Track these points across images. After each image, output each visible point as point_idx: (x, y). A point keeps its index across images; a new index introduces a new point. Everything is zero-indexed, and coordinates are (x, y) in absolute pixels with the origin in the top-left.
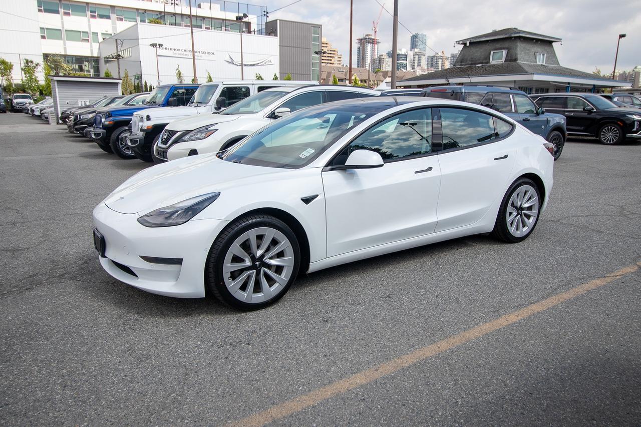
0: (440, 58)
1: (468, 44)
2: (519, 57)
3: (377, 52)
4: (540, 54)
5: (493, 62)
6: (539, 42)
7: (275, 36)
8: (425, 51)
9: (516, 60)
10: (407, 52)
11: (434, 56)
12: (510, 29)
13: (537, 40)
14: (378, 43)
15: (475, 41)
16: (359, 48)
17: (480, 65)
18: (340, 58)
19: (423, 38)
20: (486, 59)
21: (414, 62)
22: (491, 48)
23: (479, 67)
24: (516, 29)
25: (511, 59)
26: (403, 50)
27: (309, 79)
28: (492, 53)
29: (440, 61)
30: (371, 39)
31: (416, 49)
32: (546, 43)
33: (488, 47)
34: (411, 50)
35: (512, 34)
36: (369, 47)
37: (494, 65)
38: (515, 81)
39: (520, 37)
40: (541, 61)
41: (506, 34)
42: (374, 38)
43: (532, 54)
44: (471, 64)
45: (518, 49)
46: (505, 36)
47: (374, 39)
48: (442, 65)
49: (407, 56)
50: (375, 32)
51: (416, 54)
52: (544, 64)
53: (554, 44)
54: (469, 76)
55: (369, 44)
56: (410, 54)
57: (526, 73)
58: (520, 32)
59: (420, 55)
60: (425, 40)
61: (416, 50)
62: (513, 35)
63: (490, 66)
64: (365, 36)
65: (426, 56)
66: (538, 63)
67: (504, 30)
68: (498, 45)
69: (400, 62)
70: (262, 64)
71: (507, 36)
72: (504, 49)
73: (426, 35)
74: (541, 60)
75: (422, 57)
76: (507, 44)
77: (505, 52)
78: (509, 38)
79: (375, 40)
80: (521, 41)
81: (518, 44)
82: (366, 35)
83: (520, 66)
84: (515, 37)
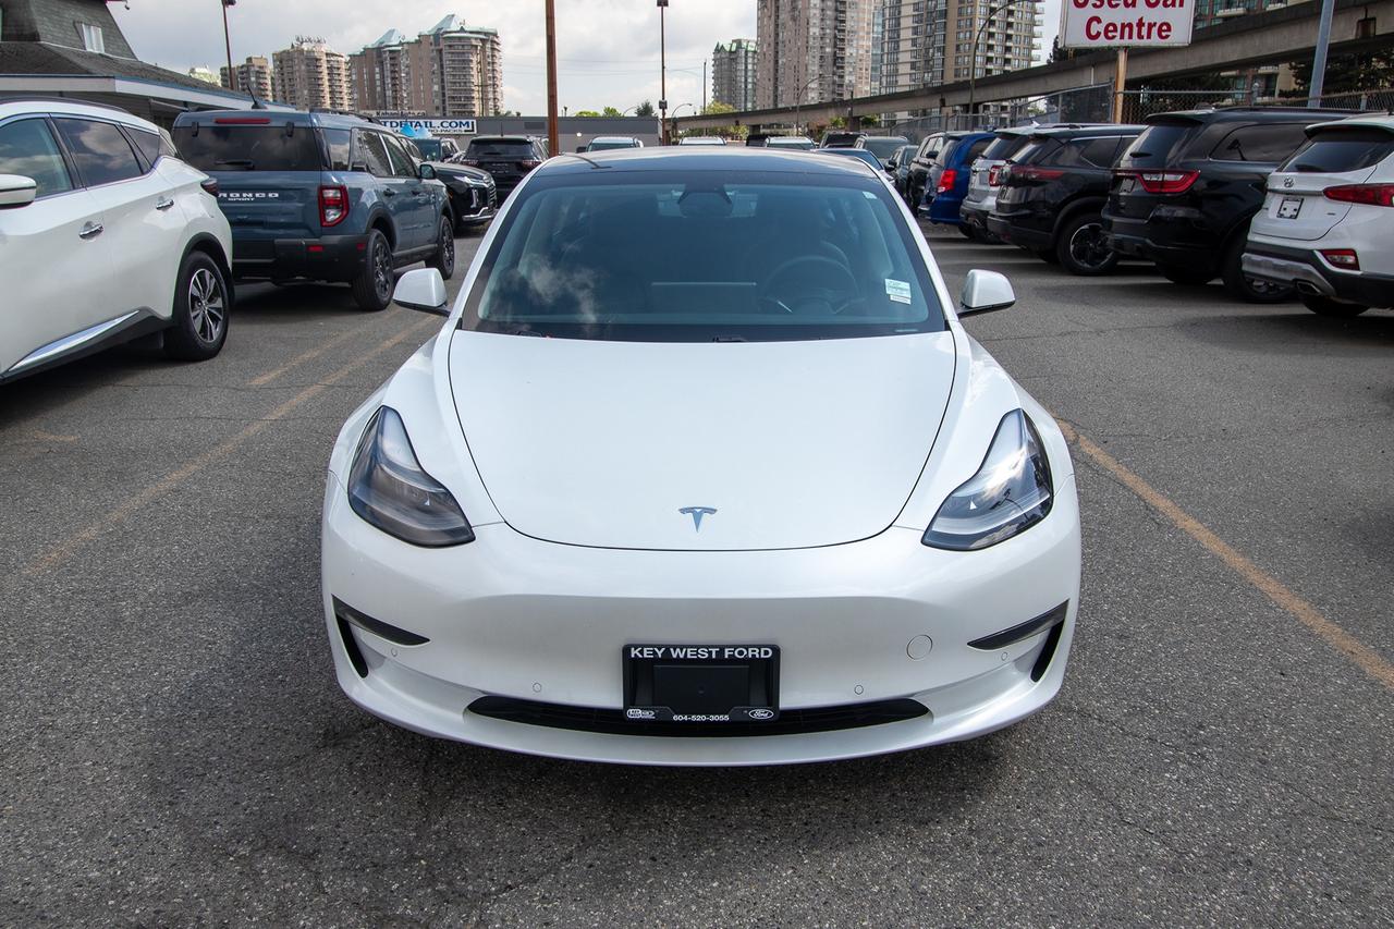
2: (40, 29)
9: (35, 37)
40: (96, 46)
43: (68, 24)
45: (33, 9)
52: (103, 52)
53: (110, 4)
66: (89, 50)
74: (93, 42)
83: (59, 56)
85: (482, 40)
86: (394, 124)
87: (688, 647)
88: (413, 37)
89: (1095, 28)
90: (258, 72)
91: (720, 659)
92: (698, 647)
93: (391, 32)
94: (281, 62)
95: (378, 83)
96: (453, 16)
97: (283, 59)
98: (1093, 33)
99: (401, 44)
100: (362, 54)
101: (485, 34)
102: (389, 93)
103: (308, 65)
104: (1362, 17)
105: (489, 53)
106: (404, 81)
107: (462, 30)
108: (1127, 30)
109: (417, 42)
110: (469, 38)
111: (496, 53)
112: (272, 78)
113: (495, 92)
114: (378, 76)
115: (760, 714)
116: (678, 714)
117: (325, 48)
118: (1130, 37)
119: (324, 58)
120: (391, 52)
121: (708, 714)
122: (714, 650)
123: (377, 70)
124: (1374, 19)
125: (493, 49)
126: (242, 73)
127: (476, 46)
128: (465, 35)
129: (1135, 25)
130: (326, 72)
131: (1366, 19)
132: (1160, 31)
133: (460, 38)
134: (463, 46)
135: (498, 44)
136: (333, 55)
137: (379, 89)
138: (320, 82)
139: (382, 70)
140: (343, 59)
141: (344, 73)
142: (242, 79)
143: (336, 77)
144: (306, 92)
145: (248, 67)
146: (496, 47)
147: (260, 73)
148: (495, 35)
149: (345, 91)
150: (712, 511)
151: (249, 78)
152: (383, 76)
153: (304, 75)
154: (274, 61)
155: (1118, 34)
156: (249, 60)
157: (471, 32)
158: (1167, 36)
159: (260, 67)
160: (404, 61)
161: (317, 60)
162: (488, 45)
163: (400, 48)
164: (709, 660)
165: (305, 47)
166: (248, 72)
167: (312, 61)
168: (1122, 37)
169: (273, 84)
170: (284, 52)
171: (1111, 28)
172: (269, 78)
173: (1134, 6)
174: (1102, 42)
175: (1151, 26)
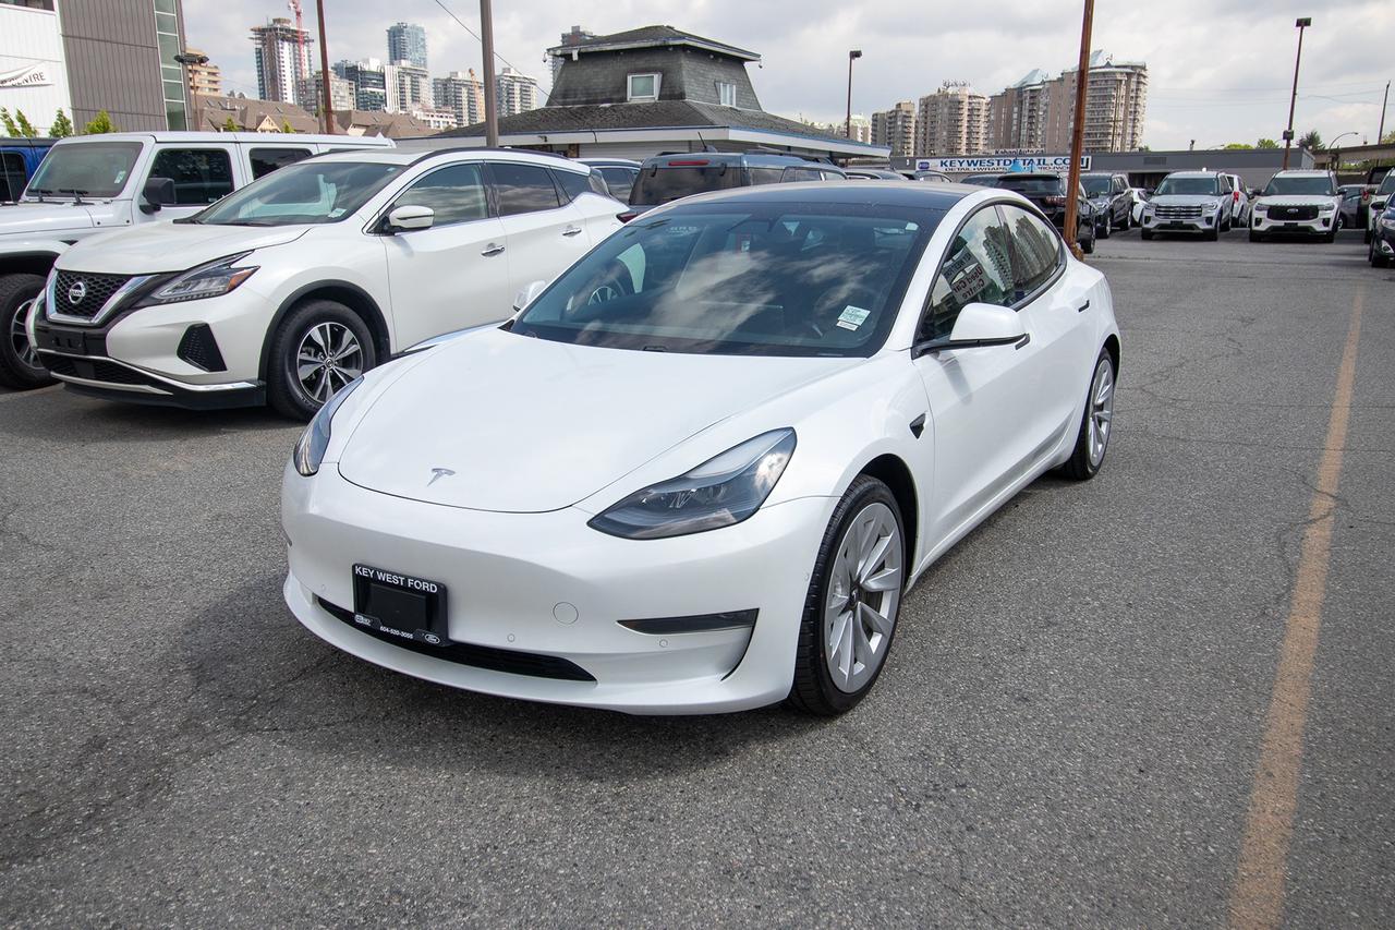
0: (465, 85)
1: (575, 57)
2: (687, 89)
3: (307, 63)
4: (725, 86)
5: (633, 99)
6: (721, 60)
7: (45, 8)
8: (425, 65)
9: (682, 96)
10: (383, 67)
11: (449, 80)
12: (661, 27)
13: (717, 55)
14: (308, 41)
15: (590, 50)
16: (259, 52)
17: (607, 105)
18: (214, 74)
19: (416, 34)
20: (618, 91)
21: (402, 91)
22: (625, 68)
23: (605, 109)
24: (672, 28)
25: (672, 93)
26: (371, 60)
27: (159, 127)
28: (629, 78)
29: (464, 90)
30: (288, 30)
31: (403, 61)
32: (733, 61)
33: (619, 65)
34: (392, 64)
35: (668, 39)
36: (286, 50)
37: (638, 106)
38: (690, 142)
39: (685, 48)
40: (728, 101)
41: (656, 40)
42: (295, 28)
43: (709, 84)
44: (587, 102)
45: (684, 72)
46: (654, 44)
47: (296, 32)
48: (469, 101)
49: (383, 76)
50: (298, 14)
51: (404, 73)
52: (734, 106)
53: (746, 64)
54: (591, 128)
55: (286, 44)
56: (391, 73)
57: (711, 125)
58: (683, 36)
59: (416, 76)
60: (423, 40)
61: (404, 63)
62: (671, 42)
63: (631, 108)
64: (271, 22)
65: (430, 80)
66: (723, 105)
67: (646, 28)
68: (641, 63)
69: (369, 89)
70: (14, 82)
71: (658, 43)
72: (655, 70)
73: (423, 30)
74: (728, 97)
75: (421, 80)
76: (659, 61)
77: (657, 78)
78: (663, 49)
79: (299, 34)
80: (686, 54)
81: (682, 62)
82: (275, 21)
83: (695, 110)
84: (675, 46)
85: (1127, 74)
86: (1008, 162)
87: (387, 572)
88: (1055, 76)
90: (905, 116)
91: (405, 588)
92: (393, 574)
93: (1036, 71)
94: (926, 106)
95: (1015, 122)
96: (1101, 51)
97: (929, 104)
99: (1043, 83)
100: (1003, 95)
101: (1132, 67)
102: (1024, 132)
103: (950, 108)
105: (1133, 86)
106: (1041, 119)
107: (1108, 65)
109: (1059, 80)
110: (1114, 73)
111: (1141, 86)
112: (917, 122)
113: (1134, 127)
114: (1015, 116)
115: (432, 639)
116: (384, 625)
117: (969, 91)
119: (967, 100)
120: (1031, 91)
121: (401, 630)
122: (402, 579)
123: (1016, 109)
125: (1139, 83)
126: (890, 118)
127: (1121, 81)
128: (1111, 70)
130: (966, 113)
133: (1104, 74)
134: (1106, 81)
135: (1145, 77)
136: (975, 97)
137: (1015, 128)
138: (959, 124)
139: (1021, 110)
140: (984, 101)
141: (983, 113)
142: (890, 123)
143: (975, 118)
144: (945, 133)
145: (896, 112)
146: (1142, 80)
147: (906, 117)
148: (1144, 68)
149: (982, 130)
150: (450, 473)
151: (895, 122)
152: (1020, 115)
153: (946, 117)
154: (921, 105)
156: (899, 105)
157: (1117, 67)
159: (907, 112)
160: (1043, 100)
161: (960, 102)
162: (1134, 79)
163: (1041, 87)
164: (398, 586)
165: (950, 91)
166: (895, 117)
167: (955, 104)
169: (916, 127)
170: (931, 96)
172: (914, 121)
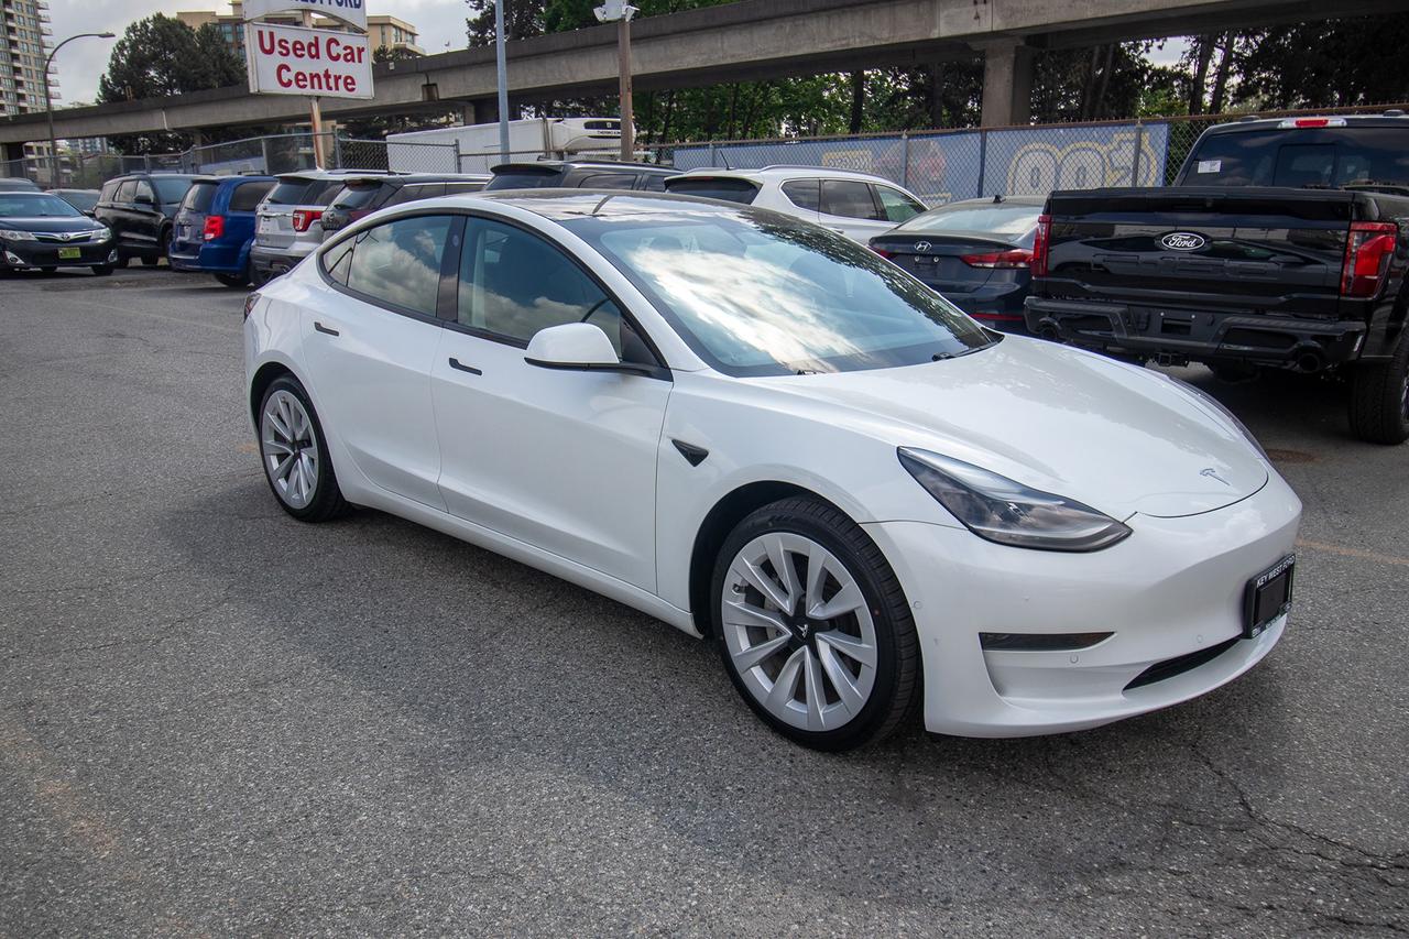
89: (286, 76)
98: (285, 81)
104: (425, 82)
108: (316, 80)
118: (320, 87)
124: (435, 85)
129: (322, 76)
131: (428, 85)
132: (346, 84)
155: (308, 83)
158: (353, 90)
168: (313, 87)
171: (300, 77)
173: (318, 58)
174: (294, 90)
175: (337, 78)
